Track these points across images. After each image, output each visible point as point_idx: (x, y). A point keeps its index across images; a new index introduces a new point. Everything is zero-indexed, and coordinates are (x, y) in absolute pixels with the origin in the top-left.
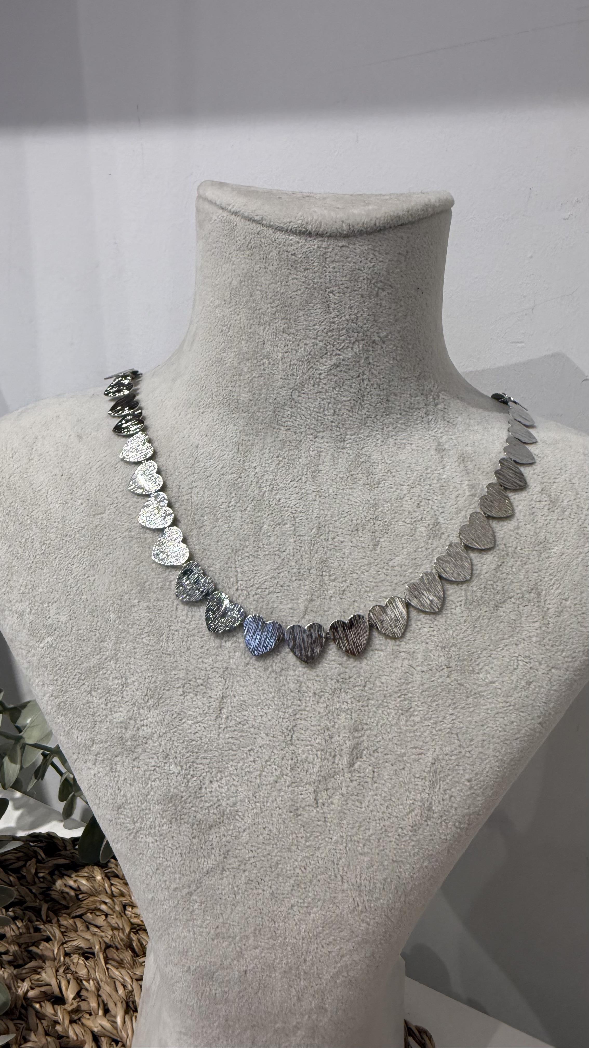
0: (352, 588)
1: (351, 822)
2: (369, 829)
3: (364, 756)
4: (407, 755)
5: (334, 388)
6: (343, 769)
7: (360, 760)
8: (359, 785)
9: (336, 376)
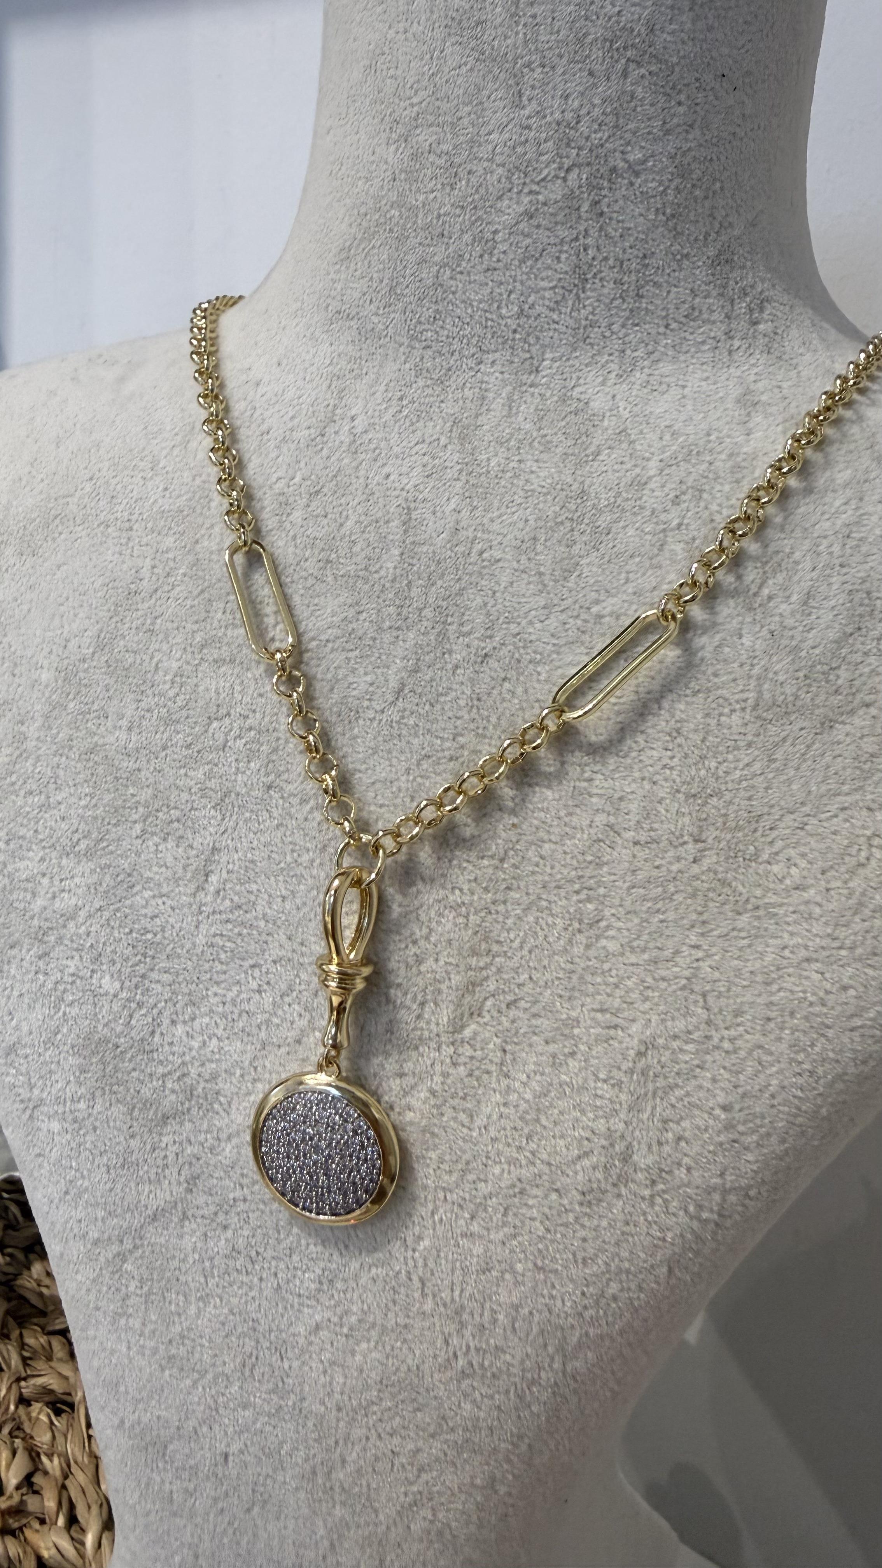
0: (504, 651)
1: (447, 1158)
2: (486, 1181)
3: (485, 1014)
4: (582, 1024)
5: (523, 261)
6: (438, 1035)
7: (479, 1019)
8: (471, 1075)
9: (527, 236)
